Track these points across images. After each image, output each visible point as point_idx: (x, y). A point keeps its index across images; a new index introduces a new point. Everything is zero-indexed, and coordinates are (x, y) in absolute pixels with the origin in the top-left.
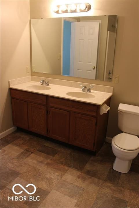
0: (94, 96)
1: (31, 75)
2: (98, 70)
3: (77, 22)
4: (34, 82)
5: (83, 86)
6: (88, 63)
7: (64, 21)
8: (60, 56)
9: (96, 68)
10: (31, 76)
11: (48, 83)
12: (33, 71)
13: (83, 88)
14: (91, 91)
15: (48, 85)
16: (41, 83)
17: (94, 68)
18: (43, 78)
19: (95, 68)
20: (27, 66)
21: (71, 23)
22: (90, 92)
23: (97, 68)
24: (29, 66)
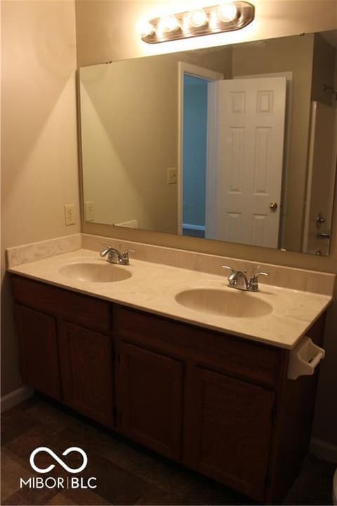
0: (267, 308)
1: (82, 231)
2: (285, 212)
3: (225, 79)
4: (88, 251)
5: (233, 271)
6: (256, 194)
7: (185, 75)
8: (175, 175)
9: (278, 209)
10: (79, 234)
11: (126, 256)
12: (88, 219)
13: (231, 278)
14: (260, 286)
15: (126, 263)
16: (107, 257)
17: (274, 208)
18: (113, 242)
19: (276, 206)
20: (66, 206)
21: (209, 84)
22: (255, 289)
23: (284, 208)
24: (74, 204)
